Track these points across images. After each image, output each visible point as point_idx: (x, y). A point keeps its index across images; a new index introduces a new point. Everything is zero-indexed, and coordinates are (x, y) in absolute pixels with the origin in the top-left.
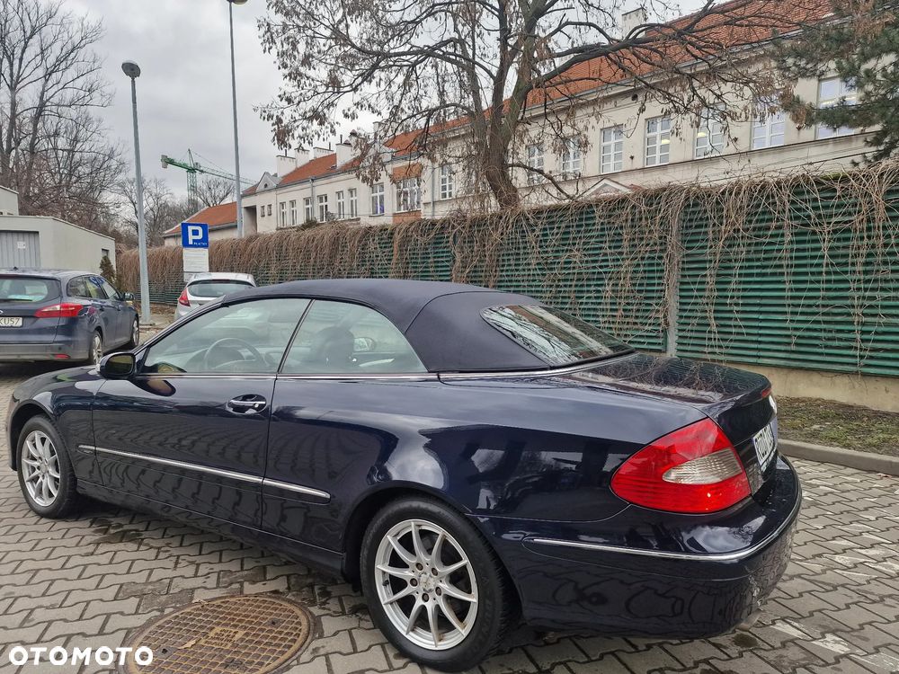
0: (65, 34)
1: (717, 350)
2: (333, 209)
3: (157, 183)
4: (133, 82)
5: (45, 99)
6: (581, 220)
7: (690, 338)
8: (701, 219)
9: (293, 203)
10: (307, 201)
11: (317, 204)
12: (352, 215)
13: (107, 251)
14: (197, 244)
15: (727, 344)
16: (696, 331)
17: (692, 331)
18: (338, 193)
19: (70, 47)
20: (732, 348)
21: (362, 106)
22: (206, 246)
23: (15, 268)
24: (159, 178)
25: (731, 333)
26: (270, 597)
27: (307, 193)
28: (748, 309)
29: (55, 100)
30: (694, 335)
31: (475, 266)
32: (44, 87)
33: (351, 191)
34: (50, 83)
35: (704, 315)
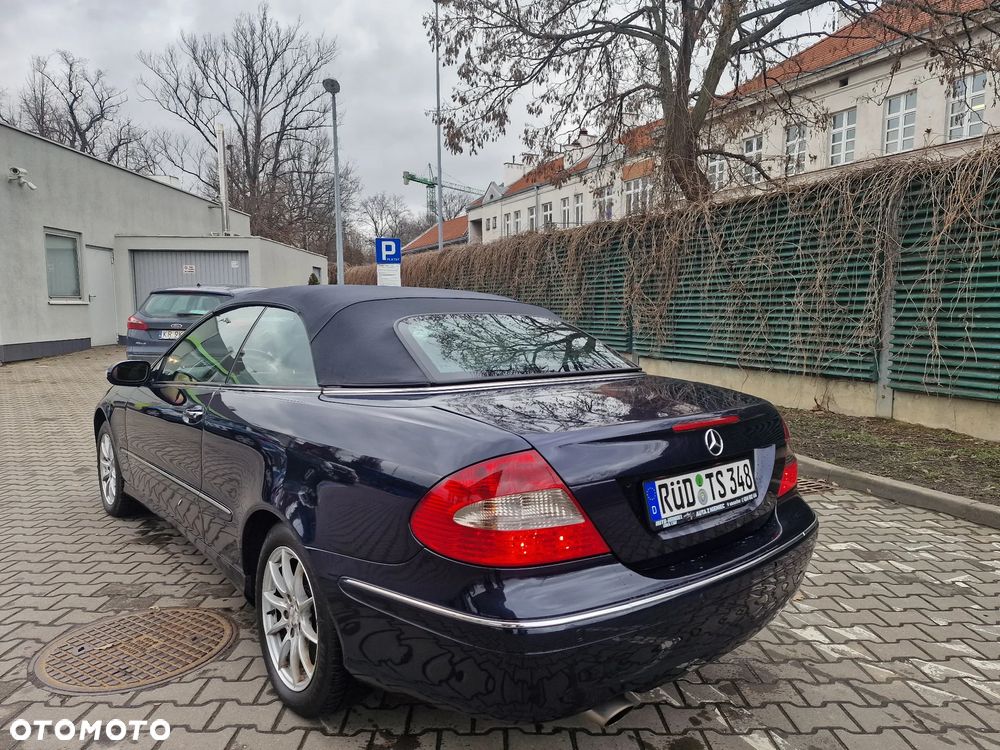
0: (304, 57)
1: (939, 381)
2: (557, 219)
3: (396, 200)
4: (334, 98)
5: (286, 124)
6: (773, 214)
7: (904, 363)
8: (924, 206)
9: (517, 214)
10: (531, 210)
11: (542, 213)
12: (577, 224)
13: (319, 269)
14: (391, 260)
15: (954, 372)
16: (912, 355)
17: (906, 354)
18: (564, 200)
19: (307, 70)
20: (961, 378)
21: (548, 99)
22: (399, 262)
23: (199, 285)
24: (398, 195)
25: (961, 358)
26: (218, 614)
27: (531, 202)
28: (987, 325)
29: (294, 124)
30: (907, 359)
31: (652, 275)
32: (285, 111)
33: (577, 196)
34: (290, 108)
35: (923, 333)
